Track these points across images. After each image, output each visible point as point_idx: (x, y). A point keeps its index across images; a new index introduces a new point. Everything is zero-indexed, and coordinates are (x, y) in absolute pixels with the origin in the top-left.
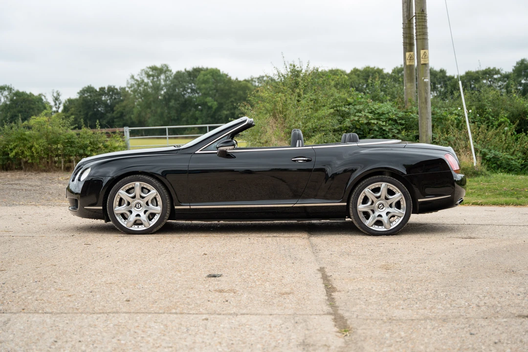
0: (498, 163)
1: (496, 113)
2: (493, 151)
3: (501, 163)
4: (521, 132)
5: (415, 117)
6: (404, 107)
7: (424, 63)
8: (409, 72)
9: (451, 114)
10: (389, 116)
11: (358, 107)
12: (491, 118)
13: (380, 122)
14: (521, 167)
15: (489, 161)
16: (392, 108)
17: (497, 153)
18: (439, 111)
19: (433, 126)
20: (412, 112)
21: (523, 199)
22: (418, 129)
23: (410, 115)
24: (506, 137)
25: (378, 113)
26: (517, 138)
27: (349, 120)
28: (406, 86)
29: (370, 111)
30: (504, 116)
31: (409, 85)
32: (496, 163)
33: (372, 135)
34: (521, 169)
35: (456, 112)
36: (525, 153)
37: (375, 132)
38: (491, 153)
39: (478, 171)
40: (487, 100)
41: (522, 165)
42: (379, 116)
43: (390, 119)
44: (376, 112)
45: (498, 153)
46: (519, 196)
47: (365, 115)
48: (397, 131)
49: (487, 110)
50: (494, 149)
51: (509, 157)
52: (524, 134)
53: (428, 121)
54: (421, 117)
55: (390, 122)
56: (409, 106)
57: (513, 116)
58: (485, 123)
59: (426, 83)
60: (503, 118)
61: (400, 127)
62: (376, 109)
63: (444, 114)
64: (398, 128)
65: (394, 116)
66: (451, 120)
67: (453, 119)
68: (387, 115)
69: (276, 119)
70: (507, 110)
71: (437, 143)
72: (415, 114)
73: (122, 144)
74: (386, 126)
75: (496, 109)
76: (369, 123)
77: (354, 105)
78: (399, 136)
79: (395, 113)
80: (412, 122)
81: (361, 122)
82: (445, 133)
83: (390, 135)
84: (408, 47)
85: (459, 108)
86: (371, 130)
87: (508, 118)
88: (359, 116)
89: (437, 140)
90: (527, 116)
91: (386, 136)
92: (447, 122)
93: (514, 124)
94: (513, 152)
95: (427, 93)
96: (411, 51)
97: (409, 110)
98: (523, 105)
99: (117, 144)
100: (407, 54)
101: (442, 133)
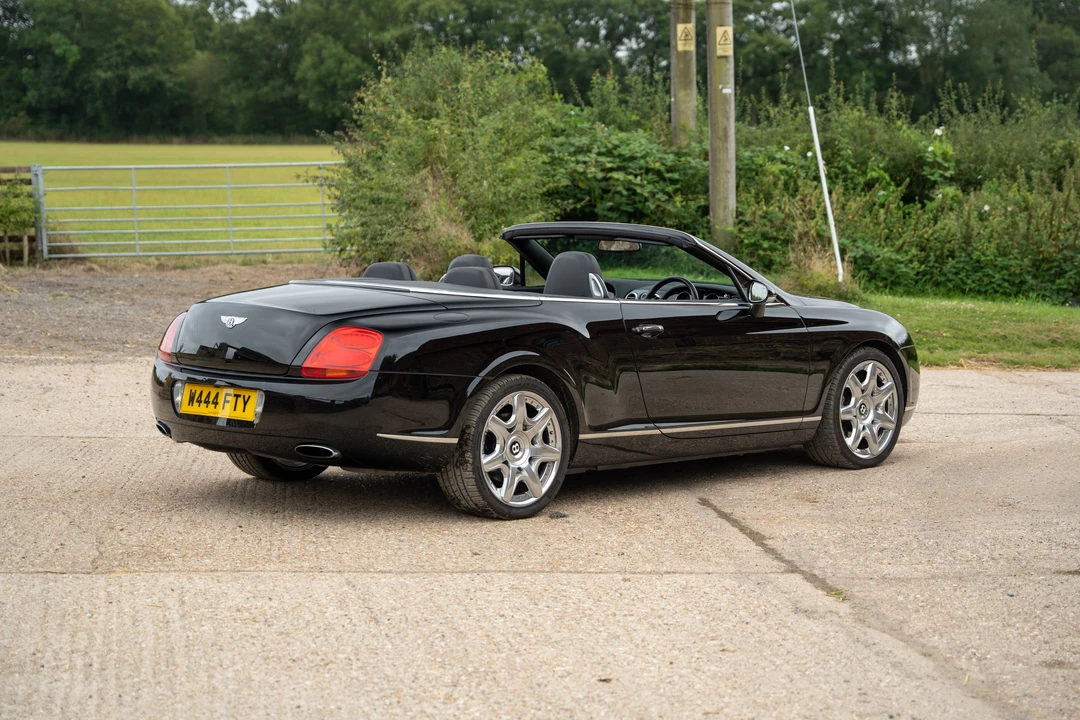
0: (872, 268)
1: (859, 159)
3: (878, 268)
4: (914, 201)
5: (699, 167)
6: (671, 143)
7: (723, 54)
8: (682, 66)
9: (772, 159)
10: (647, 163)
11: (576, 141)
12: (849, 168)
14: (915, 277)
15: (855, 260)
16: (651, 146)
17: (869, 247)
18: (748, 154)
19: (738, 186)
20: (685, 154)
21: (939, 353)
22: (706, 191)
23: (689, 162)
24: (886, 214)
25: (620, 156)
26: (904, 212)
27: (563, 170)
28: (675, 96)
29: (603, 150)
30: (878, 167)
31: (681, 94)
32: (868, 269)
33: (611, 204)
34: (917, 282)
35: (779, 155)
36: (923, 249)
37: (617, 197)
38: (857, 248)
39: (848, 290)
40: (840, 130)
41: (918, 273)
42: (625, 162)
43: (648, 171)
44: (616, 153)
45: (871, 247)
46: (931, 345)
47: (597, 162)
48: (666, 197)
49: (842, 153)
50: (863, 239)
51: (893, 257)
52: (919, 206)
53: (729, 176)
54: (715, 167)
55: (650, 176)
56: (683, 141)
57: (895, 166)
58: (840, 181)
59: (725, 97)
60: (875, 170)
61: (670, 189)
62: (616, 147)
63: (759, 160)
64: (667, 190)
65: (658, 165)
66: (772, 173)
67: (777, 172)
68: (642, 163)
69: (434, 177)
70: (882, 153)
71: (747, 224)
72: (698, 160)
73: (28, 204)
74: (642, 186)
75: (861, 149)
76: (605, 179)
77: (568, 136)
78: (669, 207)
79: (659, 156)
80: (694, 176)
81: (589, 176)
82: (763, 203)
83: (651, 205)
84: (681, 13)
85: (787, 148)
86: (606, 191)
87: (886, 171)
88: (585, 163)
89: (748, 218)
90: (925, 168)
91: (640, 206)
92: (765, 179)
93: (898, 185)
94: (901, 247)
95: (728, 119)
96: (687, 20)
97: (684, 151)
98: (915, 143)
99: (15, 203)
100: (680, 27)
101: (758, 203)
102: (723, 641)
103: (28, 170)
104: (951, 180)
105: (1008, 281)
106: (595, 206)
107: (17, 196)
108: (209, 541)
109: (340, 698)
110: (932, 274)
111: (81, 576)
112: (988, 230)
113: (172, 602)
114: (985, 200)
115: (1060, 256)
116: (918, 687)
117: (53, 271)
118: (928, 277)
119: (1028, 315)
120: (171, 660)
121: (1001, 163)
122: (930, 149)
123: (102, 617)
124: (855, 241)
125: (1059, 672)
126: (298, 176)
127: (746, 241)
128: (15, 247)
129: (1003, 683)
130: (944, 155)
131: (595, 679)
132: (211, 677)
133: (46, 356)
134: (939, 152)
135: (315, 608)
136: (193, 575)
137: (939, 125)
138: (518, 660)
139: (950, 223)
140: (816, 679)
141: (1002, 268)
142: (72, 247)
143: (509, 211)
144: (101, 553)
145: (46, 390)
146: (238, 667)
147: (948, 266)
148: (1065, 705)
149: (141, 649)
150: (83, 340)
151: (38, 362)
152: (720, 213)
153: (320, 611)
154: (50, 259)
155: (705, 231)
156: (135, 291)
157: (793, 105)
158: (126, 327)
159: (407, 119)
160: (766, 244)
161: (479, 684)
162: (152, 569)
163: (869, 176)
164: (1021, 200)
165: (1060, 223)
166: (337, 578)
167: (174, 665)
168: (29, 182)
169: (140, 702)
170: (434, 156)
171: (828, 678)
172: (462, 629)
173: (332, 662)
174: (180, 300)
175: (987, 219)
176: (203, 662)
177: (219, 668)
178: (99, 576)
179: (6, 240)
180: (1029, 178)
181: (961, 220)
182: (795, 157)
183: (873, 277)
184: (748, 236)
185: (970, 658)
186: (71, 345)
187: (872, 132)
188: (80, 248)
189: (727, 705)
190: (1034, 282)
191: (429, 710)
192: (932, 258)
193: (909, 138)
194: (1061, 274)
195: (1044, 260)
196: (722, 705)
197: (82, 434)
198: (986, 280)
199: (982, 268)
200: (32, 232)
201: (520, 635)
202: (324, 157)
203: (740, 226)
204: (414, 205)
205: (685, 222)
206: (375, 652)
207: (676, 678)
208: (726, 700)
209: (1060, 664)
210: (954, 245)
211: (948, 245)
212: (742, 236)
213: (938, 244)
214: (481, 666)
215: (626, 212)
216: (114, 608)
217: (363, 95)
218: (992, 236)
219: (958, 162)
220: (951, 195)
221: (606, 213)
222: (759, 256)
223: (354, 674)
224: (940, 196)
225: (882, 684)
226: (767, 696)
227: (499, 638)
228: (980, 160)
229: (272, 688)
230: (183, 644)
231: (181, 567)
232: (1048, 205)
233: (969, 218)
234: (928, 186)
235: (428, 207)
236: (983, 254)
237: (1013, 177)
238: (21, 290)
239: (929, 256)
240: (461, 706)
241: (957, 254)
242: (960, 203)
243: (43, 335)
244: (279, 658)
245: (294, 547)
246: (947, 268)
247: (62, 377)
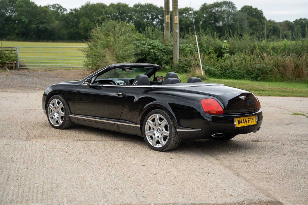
0: (210, 72)
1: (207, 47)
2: (207, 67)
3: (211, 72)
4: (219, 57)
5: (171, 48)
6: (164, 43)
7: (176, 22)
8: (167, 25)
9: (187, 47)
10: (159, 47)
11: (142, 42)
12: (205, 49)
13: (155, 51)
15: (206, 71)
16: (160, 44)
17: (209, 67)
18: (182, 46)
19: (179, 53)
20: (168, 46)
22: (172, 54)
24: (213, 60)
25: (152, 46)
26: (217, 60)
27: (139, 49)
28: (165, 32)
29: (149, 44)
31: (167, 32)
33: (150, 57)
34: (220, 75)
35: (189, 46)
36: (221, 68)
37: (152, 55)
39: (204, 78)
40: (203, 40)
41: (220, 74)
42: (153, 47)
43: (159, 49)
47: (147, 47)
48: (163, 56)
49: (204, 46)
50: (208, 66)
51: (215, 70)
52: (220, 58)
53: (177, 51)
54: (174, 48)
55: (159, 51)
56: (167, 42)
57: (215, 49)
58: (203, 52)
59: (177, 33)
61: (164, 54)
62: (151, 44)
63: (184, 47)
65: (161, 48)
66: (188, 51)
67: (188, 50)
68: (158, 47)
69: (109, 50)
70: (213, 46)
71: (181, 62)
72: (170, 47)
73: (15, 55)
74: (157, 53)
75: (208, 45)
76: (149, 51)
77: (140, 41)
78: (164, 58)
79: (161, 46)
80: (169, 50)
81: (145, 50)
82: (185, 57)
83: (159, 57)
84: (167, 13)
85: (191, 44)
86: (149, 54)
87: (213, 50)
88: (144, 47)
89: (182, 60)
90: (222, 49)
91: (157, 57)
92: (186, 52)
93: (216, 53)
94: (217, 68)
95: (177, 37)
96: (168, 15)
97: (167, 45)
98: (220, 44)
99: (12, 55)
100: (166, 16)
101: (184, 57)
102: (171, 157)
103: (15, 48)
104: (228, 52)
105: (240, 75)
106: (146, 57)
107: (12, 54)
108: (54, 133)
109: (82, 169)
110: (223, 74)
111: (23, 141)
112: (236, 64)
113: (44, 147)
114: (236, 57)
115: (252, 70)
116: (215, 167)
117: (20, 71)
118: (222, 74)
119: (245, 83)
120: (43, 160)
121: (239, 49)
122: (223, 45)
123: (28, 150)
124: (206, 66)
125: (247, 163)
126: (78, 50)
127: (181, 66)
128: (11, 65)
129: (234, 165)
130: (227, 47)
131: (141, 165)
132: (52, 164)
133: (17, 91)
134: (225, 46)
135: (77, 149)
136: (49, 141)
137: (225, 40)
138: (124, 161)
139: (228, 62)
140: (192, 165)
141: (239, 72)
142: (25, 65)
143: (126, 58)
144: (28, 136)
145: (18, 98)
146: (59, 162)
147: (227, 72)
148: (247, 170)
149: (37, 158)
150: (27, 87)
151: (16, 92)
152: (175, 59)
153: (79, 149)
154: (20, 68)
155: (172, 63)
156: (39, 76)
157: (192, 34)
158: (37, 84)
159: (103, 37)
160: (186, 67)
161: (114, 166)
162: (40, 139)
163: (209, 51)
164: (244, 57)
165: (252, 62)
166: (83, 142)
167: (44, 161)
168: (15, 50)
169: (36, 170)
170: (109, 45)
171: (195, 165)
172: (111, 154)
173: (81, 161)
174: (50, 78)
175: (236, 61)
176: (51, 161)
177: (55, 162)
178: (28, 141)
179: (9, 64)
180: (245, 52)
181: (230, 62)
182: (193, 47)
183: (210, 74)
184: (182, 65)
185: (227, 160)
186: (24, 88)
187: (210, 41)
188: (27, 66)
189: (171, 171)
190: (246, 76)
191: (103, 172)
192: (223, 70)
193: (219, 42)
194: (252, 74)
195: (249, 71)
196: (170, 171)
197: (25, 109)
198: (236, 75)
199: (235, 72)
200: (15, 62)
201: (125, 155)
202: (84, 45)
203: (180, 62)
204: (104, 56)
205: (167, 61)
206: (91, 159)
207: (160, 165)
208: (171, 170)
209: (247, 161)
210: (228, 67)
211: (227, 67)
212: (180, 64)
213: (225, 67)
214: (115, 162)
215: (154, 59)
216: (31, 148)
217: (93, 31)
218: (237, 65)
219: (230, 48)
220: (228, 56)
221: (149, 59)
222: (184, 69)
223: (86, 163)
224: (225, 56)
225: (207, 166)
226: (181, 169)
227: (120, 156)
228: (234, 48)
229: (67, 167)
230: (46, 157)
231: (47, 139)
232: (250, 58)
233: (232, 61)
234: (223, 53)
235: (108, 57)
236: (235, 69)
237: (242, 52)
238: (13, 75)
239: (222, 70)
240: (110, 171)
241: (229, 69)
242: (230, 57)
243: (17, 86)
244: (69, 160)
245: (73, 135)
246: (226, 73)
247: (21, 95)
